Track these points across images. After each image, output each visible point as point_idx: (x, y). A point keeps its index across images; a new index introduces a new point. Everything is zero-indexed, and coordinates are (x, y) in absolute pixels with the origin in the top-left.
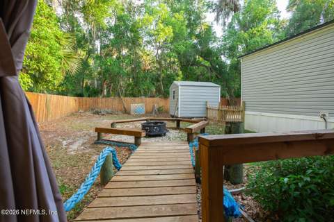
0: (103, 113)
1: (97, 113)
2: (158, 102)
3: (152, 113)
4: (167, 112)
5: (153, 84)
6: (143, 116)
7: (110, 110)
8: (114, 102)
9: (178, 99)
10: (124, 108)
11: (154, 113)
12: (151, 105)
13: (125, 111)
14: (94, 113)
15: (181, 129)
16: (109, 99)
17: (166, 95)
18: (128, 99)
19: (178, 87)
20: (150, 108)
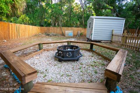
0: (50, 35)
1: (48, 35)
2: (80, 30)
3: (77, 36)
4: (85, 36)
5: (78, 20)
6: (72, 37)
7: (54, 34)
8: (57, 30)
9: (92, 28)
10: (63, 33)
11: (78, 36)
12: (77, 32)
13: (63, 34)
14: (47, 35)
15: (93, 52)
16: (55, 28)
17: (85, 26)
18: (65, 28)
19: (93, 19)
20: (76, 33)
